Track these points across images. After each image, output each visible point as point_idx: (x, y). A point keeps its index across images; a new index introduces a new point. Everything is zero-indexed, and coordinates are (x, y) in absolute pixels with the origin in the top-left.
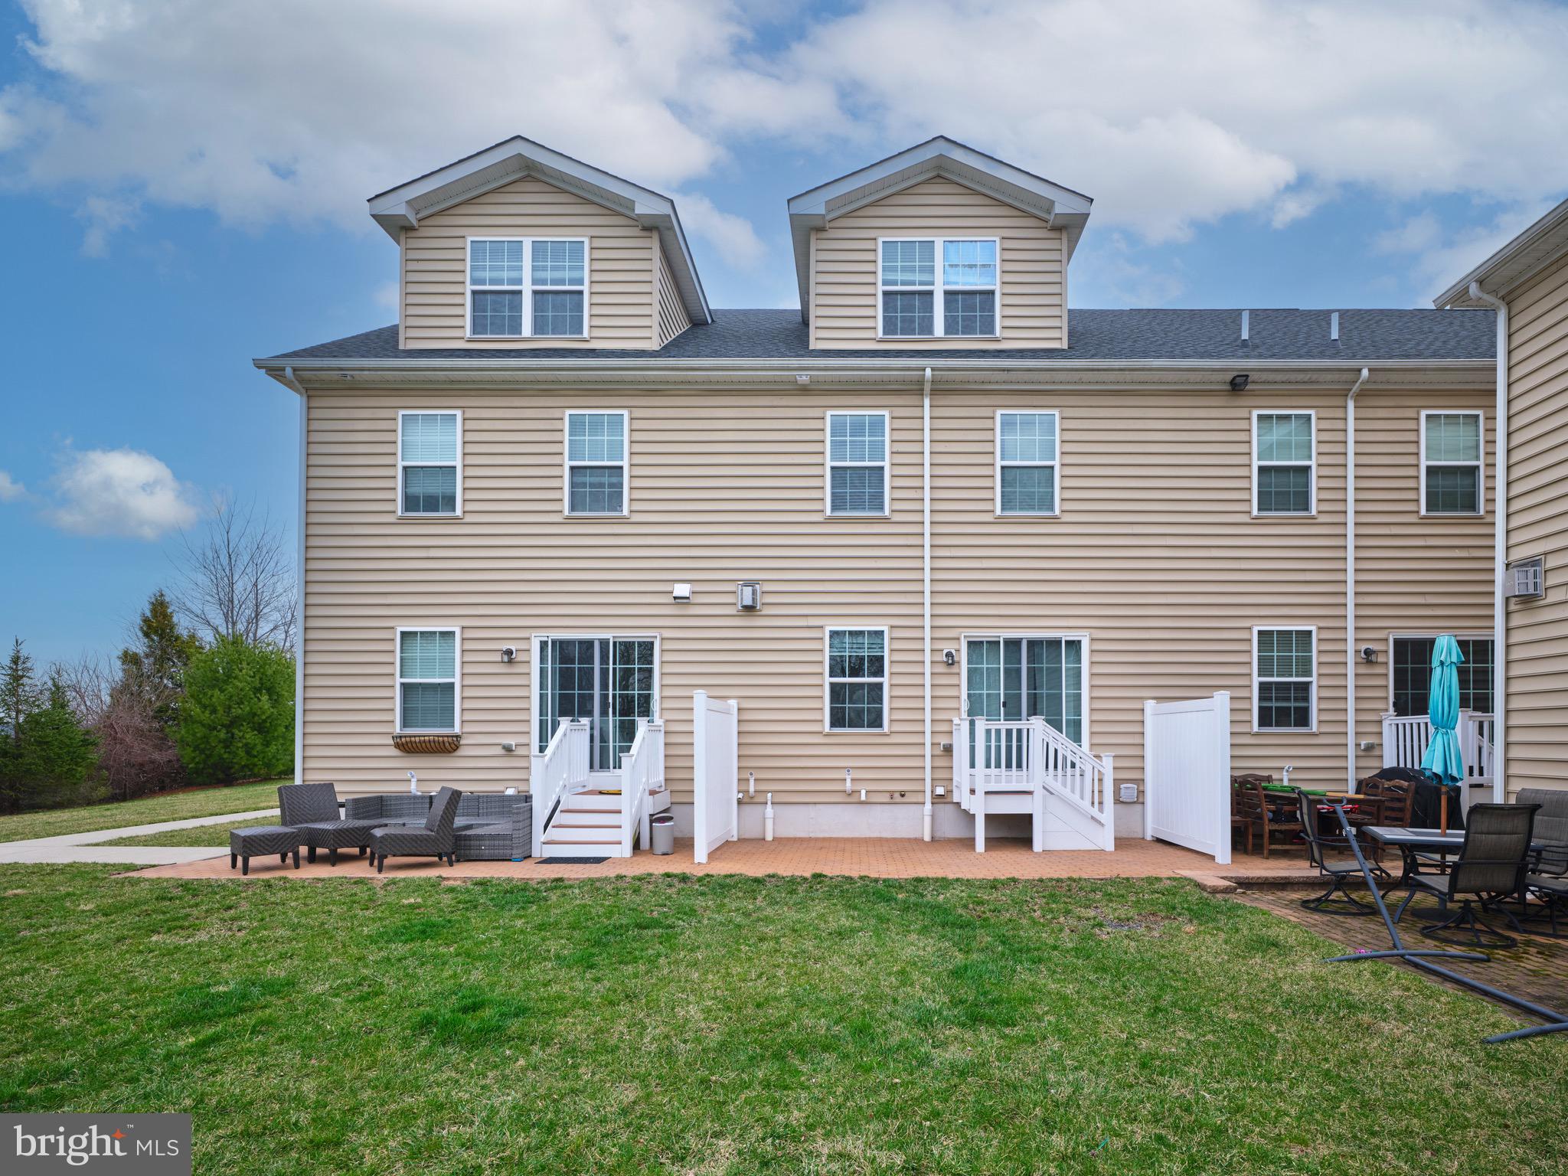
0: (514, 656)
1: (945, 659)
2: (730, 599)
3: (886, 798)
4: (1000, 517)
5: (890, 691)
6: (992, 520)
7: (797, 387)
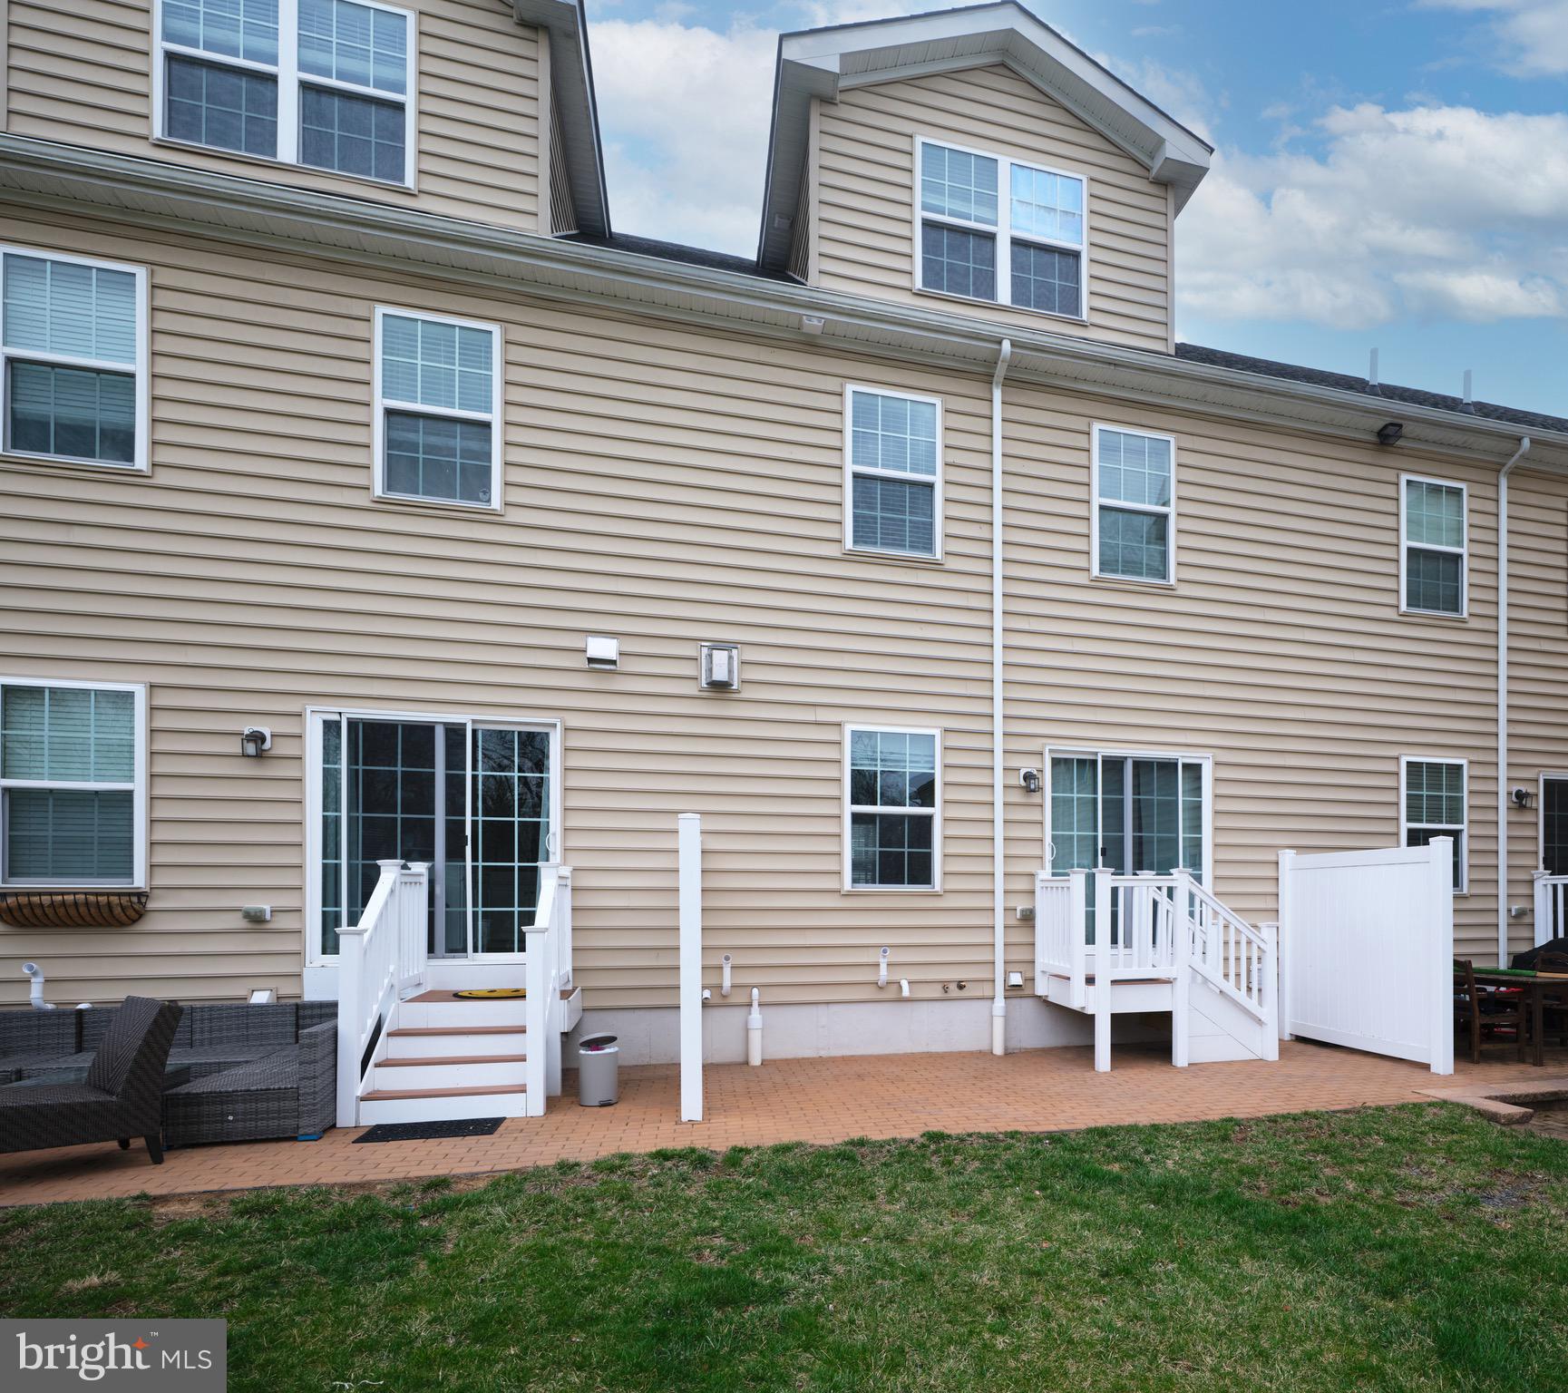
0: (267, 745)
1: (1023, 783)
2: (686, 669)
3: (936, 992)
4: (1096, 580)
5: (944, 828)
6: (1086, 582)
7: (802, 338)
